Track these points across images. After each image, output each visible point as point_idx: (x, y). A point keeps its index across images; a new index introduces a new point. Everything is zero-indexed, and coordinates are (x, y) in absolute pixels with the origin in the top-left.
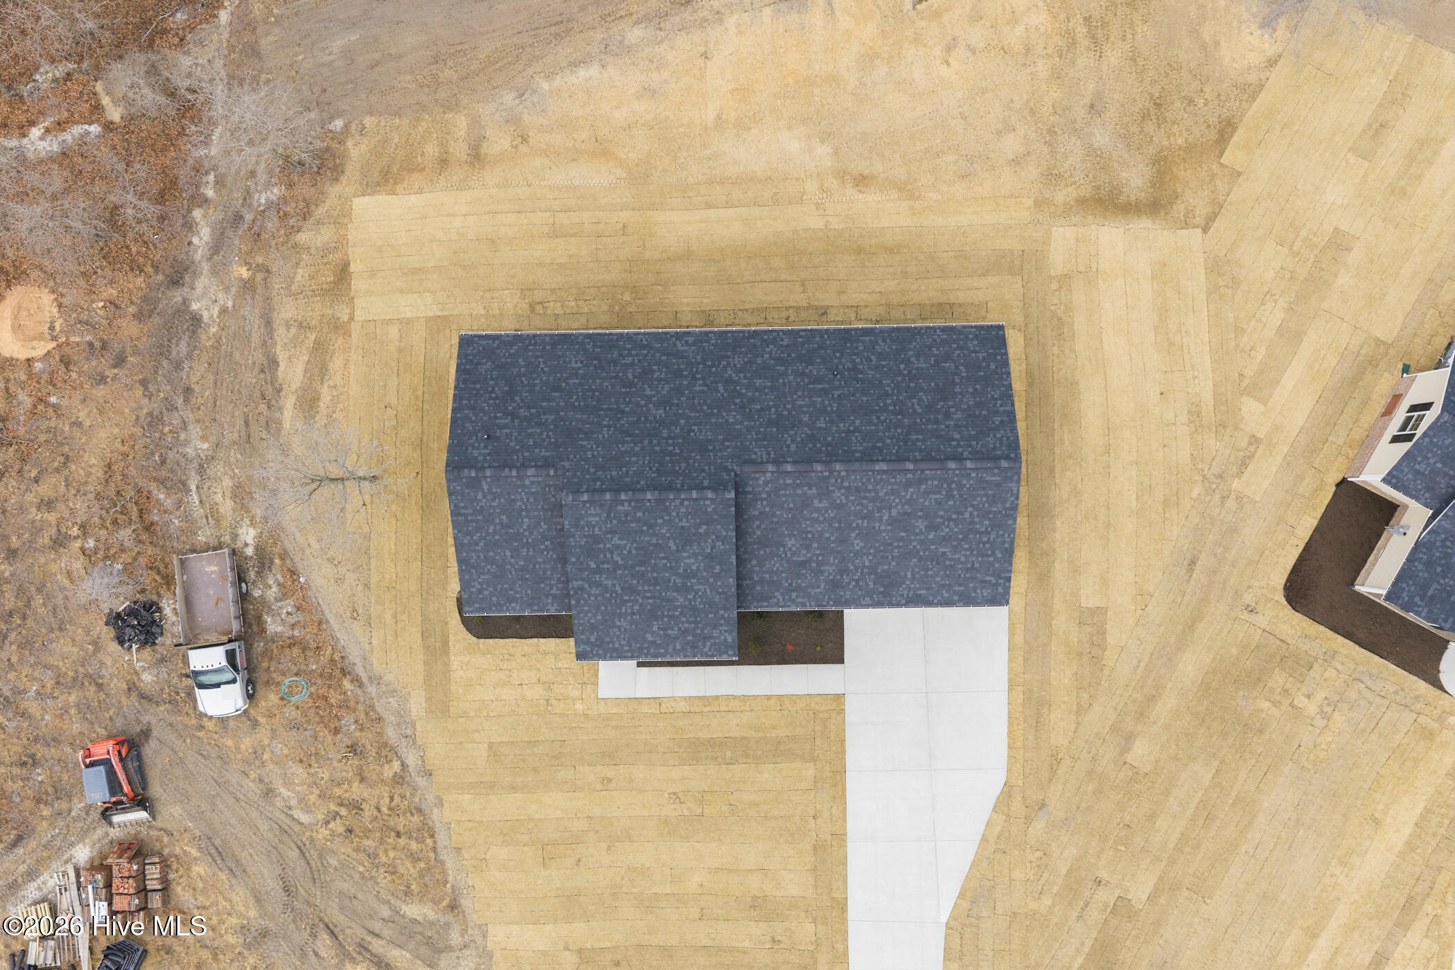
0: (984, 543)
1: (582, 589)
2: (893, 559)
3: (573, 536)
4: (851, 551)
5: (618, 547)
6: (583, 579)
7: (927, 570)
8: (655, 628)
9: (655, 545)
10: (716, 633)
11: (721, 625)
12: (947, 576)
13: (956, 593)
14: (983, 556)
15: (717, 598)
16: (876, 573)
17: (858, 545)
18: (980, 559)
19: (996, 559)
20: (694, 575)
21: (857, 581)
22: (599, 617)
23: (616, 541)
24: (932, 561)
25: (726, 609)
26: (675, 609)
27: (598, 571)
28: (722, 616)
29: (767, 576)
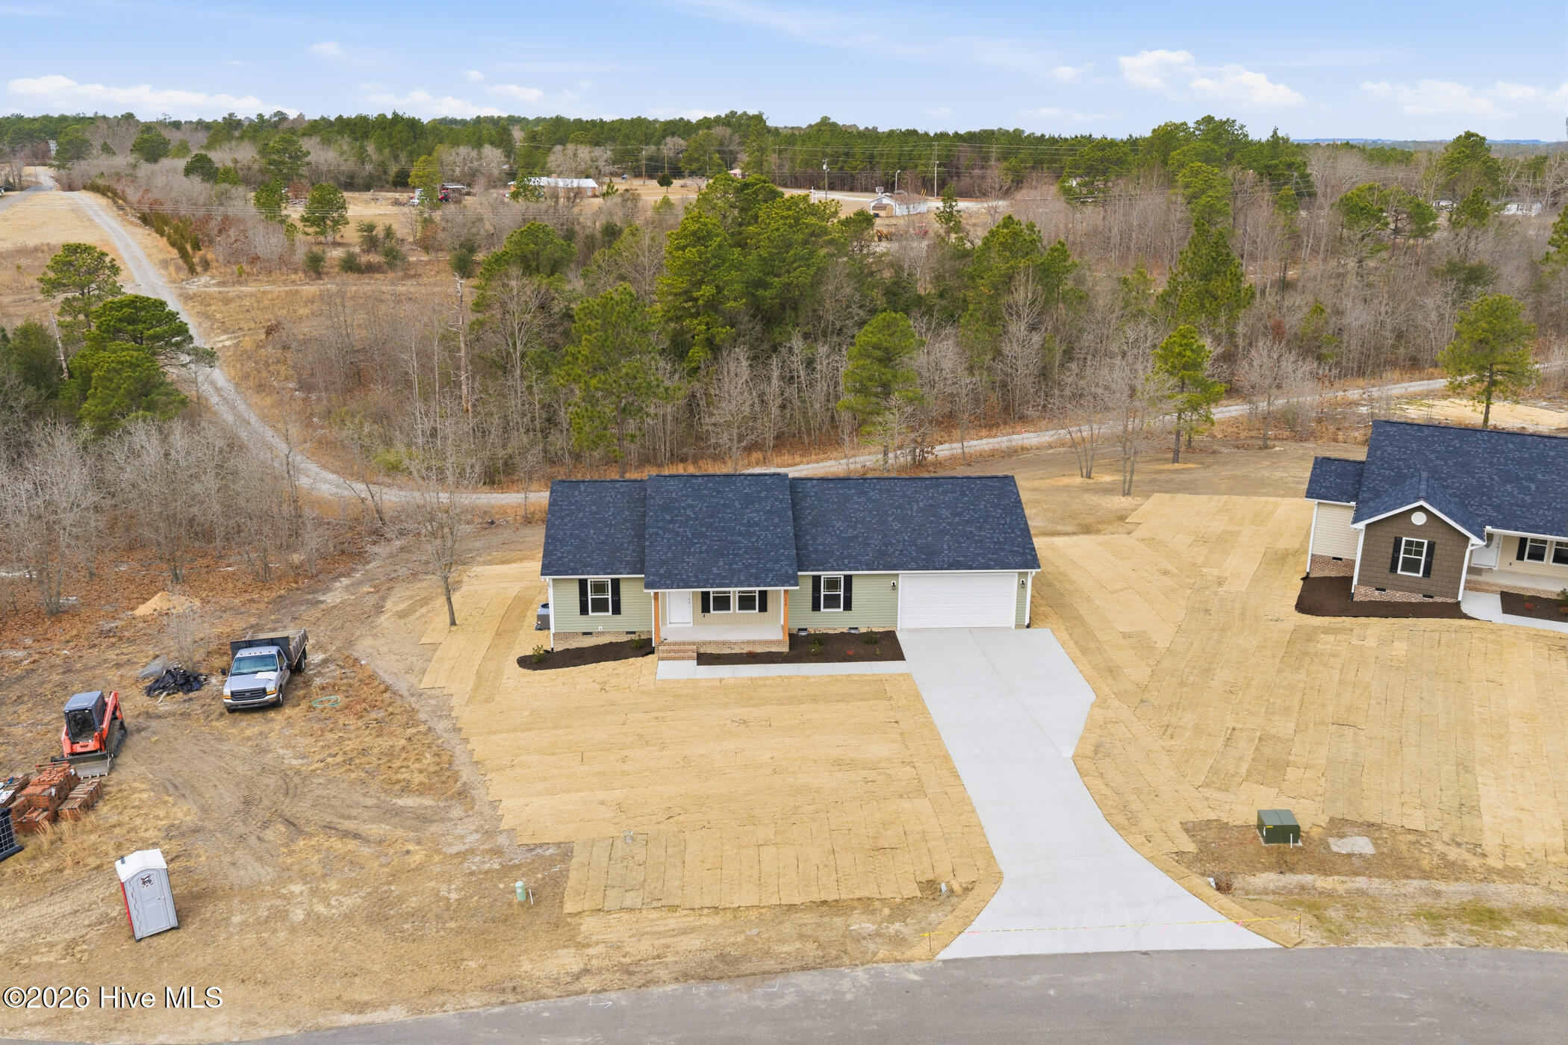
0: (1003, 525)
1: (657, 534)
2: (928, 535)
3: (654, 498)
4: (891, 530)
5: (690, 506)
6: (658, 527)
7: (960, 543)
8: (721, 563)
10: (777, 567)
11: (782, 561)
12: (979, 547)
13: (991, 560)
15: (777, 541)
16: (916, 546)
17: (896, 526)
19: (1017, 536)
20: (757, 524)
22: (670, 555)
23: (690, 501)
24: (962, 536)
25: (785, 548)
26: (740, 549)
27: (672, 521)
28: (783, 554)
29: (820, 547)
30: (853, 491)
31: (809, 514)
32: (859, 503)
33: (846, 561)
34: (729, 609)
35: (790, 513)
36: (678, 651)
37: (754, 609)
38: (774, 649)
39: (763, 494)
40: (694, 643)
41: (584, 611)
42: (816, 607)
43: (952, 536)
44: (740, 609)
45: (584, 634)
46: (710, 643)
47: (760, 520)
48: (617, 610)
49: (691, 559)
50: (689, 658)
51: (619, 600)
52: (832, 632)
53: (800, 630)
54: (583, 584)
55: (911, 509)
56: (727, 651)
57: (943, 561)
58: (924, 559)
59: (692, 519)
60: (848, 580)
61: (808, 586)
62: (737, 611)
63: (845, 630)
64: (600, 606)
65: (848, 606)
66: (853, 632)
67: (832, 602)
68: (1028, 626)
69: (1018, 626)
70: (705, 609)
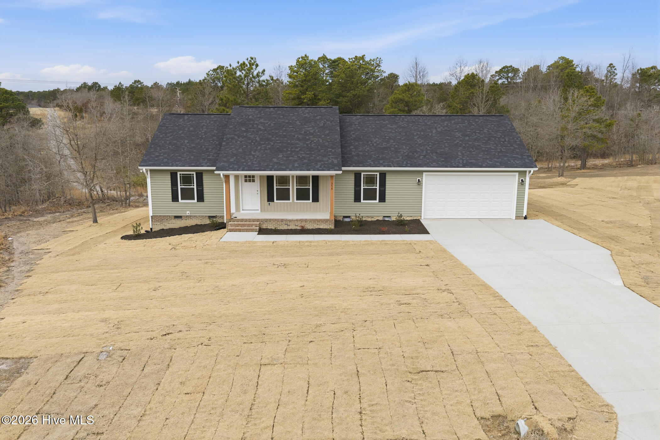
0: (503, 142)
1: (232, 138)
2: (445, 147)
3: (235, 119)
4: (416, 144)
5: (262, 123)
6: (235, 135)
7: (471, 152)
8: (281, 156)
9: (287, 123)
10: (325, 159)
11: (330, 155)
12: (486, 154)
13: (497, 162)
14: (506, 146)
15: (327, 144)
16: (436, 153)
17: (420, 141)
18: (504, 148)
19: (516, 148)
20: (312, 134)
21: (425, 156)
22: (241, 150)
23: (262, 120)
24: (472, 148)
25: (332, 148)
26: (297, 148)
27: (247, 131)
28: (331, 151)
29: (361, 153)
30: (387, 122)
31: (353, 134)
32: (392, 129)
33: (381, 162)
34: (289, 199)
35: (338, 129)
36: (244, 225)
37: (309, 199)
38: (323, 226)
39: (318, 117)
40: (258, 220)
41: (175, 198)
42: (357, 199)
43: (464, 147)
44: (297, 199)
45: (176, 217)
46: (270, 220)
47: (314, 132)
48: (201, 198)
49: (257, 153)
50: (252, 230)
51: (202, 190)
52: (369, 219)
53: (345, 217)
54: (173, 175)
55: (432, 132)
56: (285, 227)
57: (459, 162)
58: (443, 161)
59: (261, 130)
60: (383, 175)
61: (351, 180)
62: (295, 201)
63: (381, 218)
64: (188, 195)
65: (382, 199)
66: (387, 219)
67: (370, 195)
68: (525, 218)
69: (517, 217)
70: (270, 199)
